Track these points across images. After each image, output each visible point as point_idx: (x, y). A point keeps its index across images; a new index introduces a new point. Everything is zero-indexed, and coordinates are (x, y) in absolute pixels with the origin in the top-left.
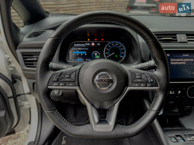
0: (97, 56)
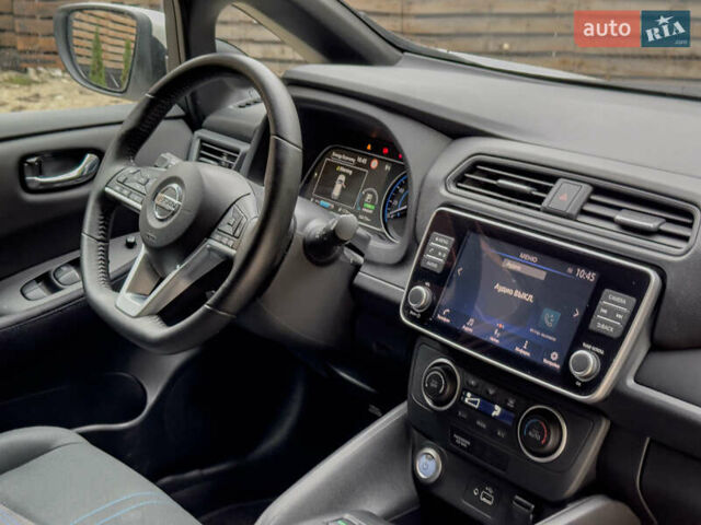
0: (370, 206)
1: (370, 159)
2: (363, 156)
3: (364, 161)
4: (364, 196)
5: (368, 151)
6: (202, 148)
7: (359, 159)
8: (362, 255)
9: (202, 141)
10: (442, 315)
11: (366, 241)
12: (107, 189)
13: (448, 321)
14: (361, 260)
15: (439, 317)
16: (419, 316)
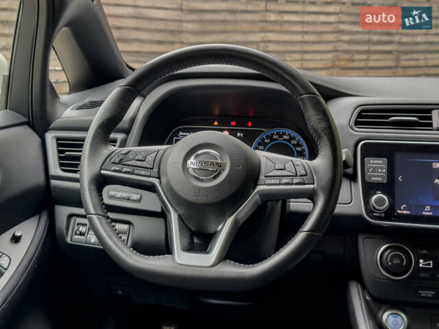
6: (59, 145)
9: (58, 139)
10: (401, 210)
12: (102, 172)
13: (409, 212)
15: (399, 212)
16: (383, 215)
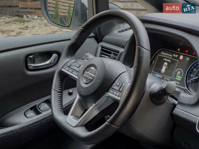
0: (179, 77)
1: (179, 55)
2: (176, 54)
3: (176, 56)
4: (177, 72)
5: (178, 51)
6: (102, 50)
7: (174, 55)
8: (177, 100)
9: (102, 47)
11: (178, 93)
12: (63, 69)
14: (176, 102)
